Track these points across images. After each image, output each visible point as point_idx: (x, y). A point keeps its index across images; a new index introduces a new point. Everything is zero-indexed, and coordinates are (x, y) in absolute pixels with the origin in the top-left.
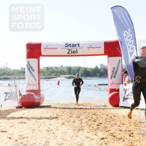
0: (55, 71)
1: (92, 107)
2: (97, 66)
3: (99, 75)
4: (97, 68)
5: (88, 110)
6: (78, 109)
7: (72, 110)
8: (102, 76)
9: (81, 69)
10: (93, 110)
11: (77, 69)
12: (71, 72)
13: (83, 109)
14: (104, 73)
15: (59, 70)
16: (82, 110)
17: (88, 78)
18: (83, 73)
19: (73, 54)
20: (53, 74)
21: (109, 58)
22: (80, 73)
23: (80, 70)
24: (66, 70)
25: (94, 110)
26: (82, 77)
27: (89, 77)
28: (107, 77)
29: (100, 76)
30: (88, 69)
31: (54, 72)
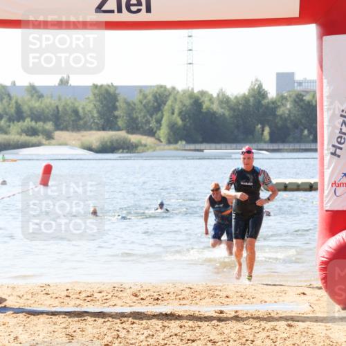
0: (25, 108)
1: (229, 310)
2: (260, 86)
3: (271, 134)
4: (259, 93)
5: (204, 324)
6: (154, 321)
7: (118, 326)
8: (284, 141)
9: (169, 103)
10: (231, 324)
11: (150, 97)
12: (116, 113)
13: (179, 317)
14: (296, 126)
15: (49, 102)
16: (174, 326)
17: (210, 151)
18: (180, 122)
19: (126, 16)
20: (15, 128)
21: (329, 39)
22: (164, 122)
23: (166, 108)
24: (88, 106)
25: (239, 325)
26: (176, 142)
27: (213, 146)
28: (313, 146)
29: (273, 140)
30: (211, 99)
31: (19, 115)
